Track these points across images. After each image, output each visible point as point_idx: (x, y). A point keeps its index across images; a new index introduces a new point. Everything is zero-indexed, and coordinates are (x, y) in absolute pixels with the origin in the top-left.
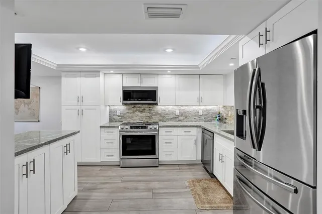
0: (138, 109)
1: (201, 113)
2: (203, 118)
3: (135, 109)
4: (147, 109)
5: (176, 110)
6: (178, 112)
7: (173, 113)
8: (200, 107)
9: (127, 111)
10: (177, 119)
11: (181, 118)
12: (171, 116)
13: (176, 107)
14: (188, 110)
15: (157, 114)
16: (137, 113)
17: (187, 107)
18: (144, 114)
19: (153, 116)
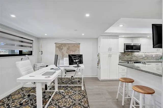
0: (126, 54)
1: (154, 56)
2: (155, 58)
3: (125, 54)
4: (130, 54)
5: (143, 54)
6: (144, 56)
7: (142, 56)
8: (153, 53)
9: (121, 55)
10: (144, 59)
11: (146, 58)
12: (141, 57)
13: (143, 53)
14: (148, 55)
15: (135, 56)
16: (126, 56)
17: (148, 53)
18: (129, 57)
19: (133, 58)
